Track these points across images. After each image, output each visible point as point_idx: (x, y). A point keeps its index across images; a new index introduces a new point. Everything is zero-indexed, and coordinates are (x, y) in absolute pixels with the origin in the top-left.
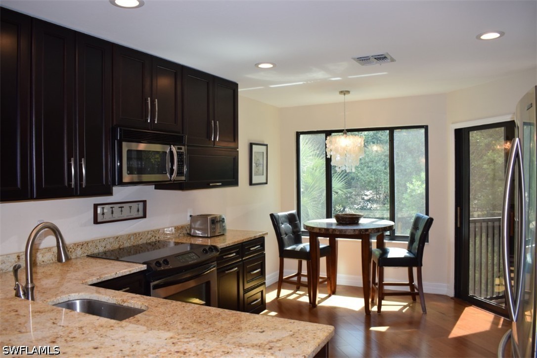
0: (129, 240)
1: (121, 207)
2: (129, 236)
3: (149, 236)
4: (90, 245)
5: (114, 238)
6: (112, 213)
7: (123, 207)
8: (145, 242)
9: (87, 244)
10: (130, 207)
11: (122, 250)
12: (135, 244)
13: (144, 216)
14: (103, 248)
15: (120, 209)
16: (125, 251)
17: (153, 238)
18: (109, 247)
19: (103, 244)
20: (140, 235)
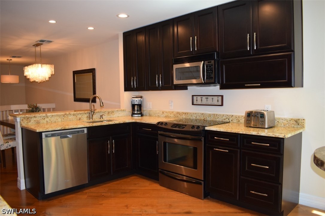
0: (210, 117)
1: (207, 98)
2: (210, 115)
3: (224, 118)
4: (189, 114)
5: (201, 114)
6: (202, 101)
7: (208, 98)
8: (221, 120)
9: (188, 113)
10: (213, 98)
11: (205, 121)
12: (214, 120)
13: (222, 105)
14: (195, 117)
15: (206, 99)
16: (207, 122)
17: (228, 119)
18: (198, 118)
19: (195, 115)
20: (218, 115)
